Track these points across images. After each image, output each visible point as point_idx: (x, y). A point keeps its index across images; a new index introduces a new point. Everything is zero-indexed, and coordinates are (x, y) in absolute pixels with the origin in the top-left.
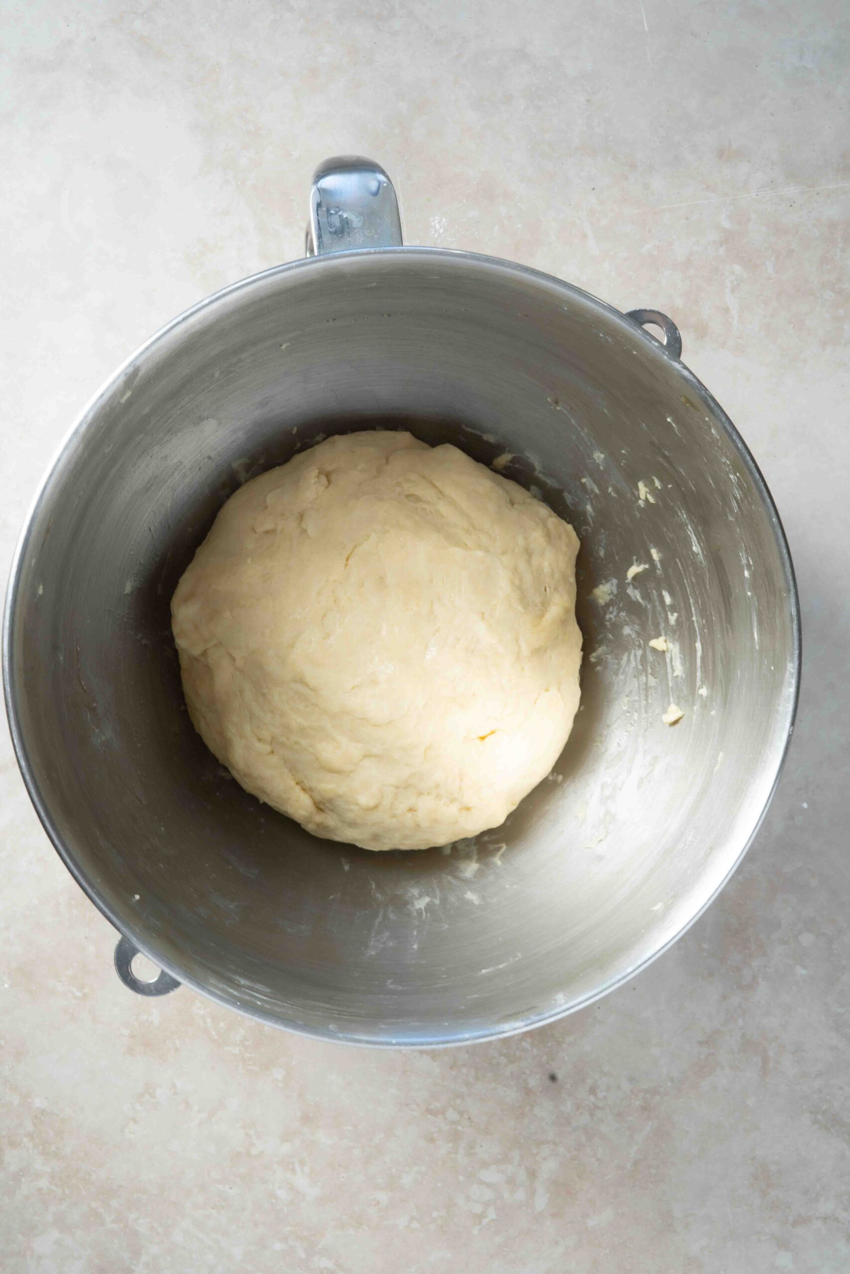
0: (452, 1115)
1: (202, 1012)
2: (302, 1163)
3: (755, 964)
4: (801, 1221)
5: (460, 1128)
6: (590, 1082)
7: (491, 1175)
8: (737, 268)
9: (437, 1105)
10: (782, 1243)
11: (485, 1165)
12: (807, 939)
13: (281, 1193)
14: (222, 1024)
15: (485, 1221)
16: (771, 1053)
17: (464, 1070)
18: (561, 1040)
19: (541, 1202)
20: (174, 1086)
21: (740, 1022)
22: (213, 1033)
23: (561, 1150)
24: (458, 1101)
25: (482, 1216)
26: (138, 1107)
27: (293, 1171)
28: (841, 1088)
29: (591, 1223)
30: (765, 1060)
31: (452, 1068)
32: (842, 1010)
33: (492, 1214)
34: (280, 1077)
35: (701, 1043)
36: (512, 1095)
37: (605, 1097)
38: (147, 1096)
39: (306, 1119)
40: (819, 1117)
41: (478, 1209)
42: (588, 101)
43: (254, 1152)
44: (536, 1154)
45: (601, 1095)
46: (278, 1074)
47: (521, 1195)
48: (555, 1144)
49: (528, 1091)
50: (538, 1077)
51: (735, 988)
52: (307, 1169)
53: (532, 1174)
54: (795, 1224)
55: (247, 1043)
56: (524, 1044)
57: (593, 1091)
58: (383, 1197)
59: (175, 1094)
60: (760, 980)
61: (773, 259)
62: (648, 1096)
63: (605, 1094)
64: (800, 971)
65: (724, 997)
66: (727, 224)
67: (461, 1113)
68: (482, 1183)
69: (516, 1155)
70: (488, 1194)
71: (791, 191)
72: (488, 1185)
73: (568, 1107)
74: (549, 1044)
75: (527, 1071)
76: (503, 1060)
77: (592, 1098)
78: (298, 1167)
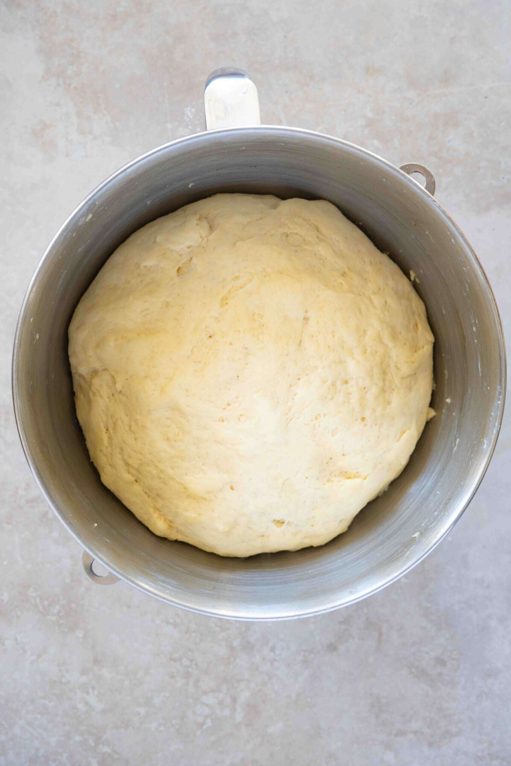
0: (185, 662)
1: (34, 595)
2: (93, 688)
4: (401, 733)
5: (190, 670)
6: (271, 644)
7: (210, 699)
9: (176, 656)
10: (388, 747)
11: (205, 693)
13: (81, 706)
14: (46, 602)
15: (205, 727)
16: (384, 630)
17: (193, 635)
19: (239, 716)
20: (16, 639)
21: (365, 610)
22: (40, 607)
23: (252, 685)
24: (190, 653)
25: (203, 724)
27: (88, 693)
28: (427, 653)
29: (269, 730)
30: (381, 634)
31: (186, 633)
32: (429, 605)
33: (209, 723)
34: (80, 636)
35: (340, 623)
36: (223, 651)
37: (280, 654)
39: (96, 661)
40: (413, 670)
41: (200, 720)
42: (285, 36)
43: (64, 680)
44: (237, 687)
45: (277, 652)
46: (80, 634)
47: (227, 712)
48: (248, 681)
49: (232, 649)
50: (239, 640)
52: (96, 692)
53: (234, 700)
54: (396, 735)
55: (61, 614)
57: (273, 649)
58: (142, 711)
59: (17, 644)
63: (280, 652)
67: (191, 661)
68: (203, 704)
69: (224, 688)
70: (207, 711)
72: (207, 705)
73: (257, 659)
75: (233, 637)
77: (272, 654)
78: (90, 691)
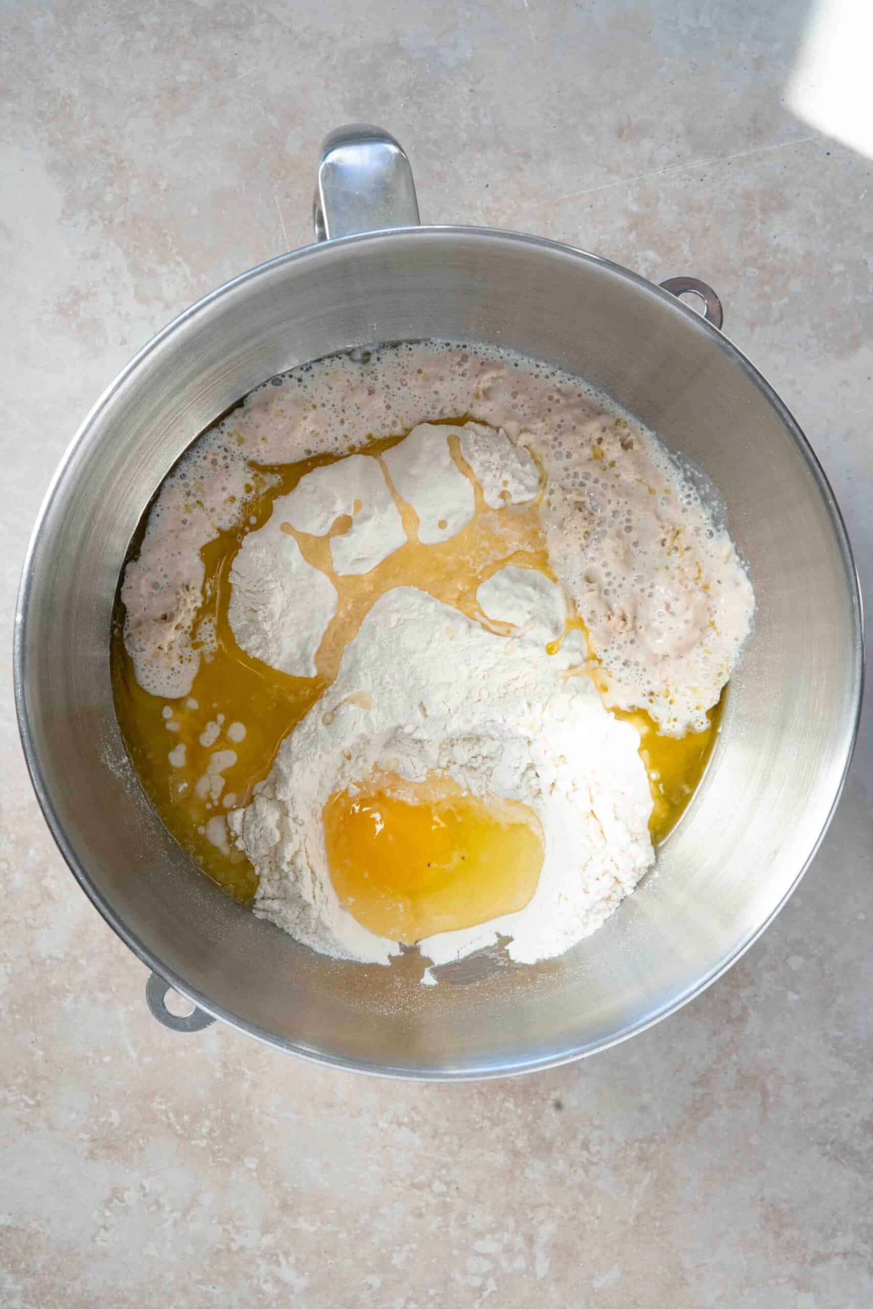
0: (438, 1187)
1: (163, 1107)
2: (286, 1254)
3: (744, 993)
4: (821, 1259)
5: (448, 1199)
6: (581, 1137)
7: (488, 1245)
8: (651, 254)
9: (421, 1178)
10: (802, 1284)
11: (479, 1235)
12: (796, 962)
13: (268, 1288)
14: (186, 1118)
15: (486, 1294)
16: (770, 1087)
17: (447, 1139)
18: (546, 1096)
19: (542, 1267)
20: (142, 1187)
21: (734, 1057)
22: (178, 1128)
23: (558, 1211)
24: (444, 1172)
25: (482, 1289)
26: (108, 1214)
27: (278, 1263)
28: (848, 1116)
29: (597, 1284)
30: (765, 1093)
31: (433, 1137)
32: (841, 1034)
33: (492, 1286)
34: (253, 1166)
35: (694, 1084)
36: (500, 1159)
37: (598, 1152)
38: (116, 1201)
39: (285, 1207)
40: (828, 1148)
41: (477, 1282)
42: (472, 91)
43: (235, 1247)
44: (532, 1219)
45: (593, 1149)
46: (251, 1163)
47: (520, 1263)
48: (550, 1205)
49: (516, 1154)
50: (525, 1137)
51: (725, 1022)
52: (292, 1260)
53: (530, 1240)
54: (813, 1263)
55: (215, 1135)
56: (507, 1104)
57: (585, 1146)
58: (375, 1280)
59: (145, 1195)
60: (751, 1011)
61: (688, 240)
62: (644, 1145)
63: (598, 1148)
64: (792, 997)
65: (715, 1033)
66: (635, 208)
67: (448, 1184)
68: (477, 1254)
69: (511, 1222)
70: (487, 1266)
71: (700, 164)
72: (485, 1256)
73: (561, 1166)
74: (534, 1102)
75: (514, 1133)
76: (486, 1123)
77: (585, 1153)
78: (281, 1258)
